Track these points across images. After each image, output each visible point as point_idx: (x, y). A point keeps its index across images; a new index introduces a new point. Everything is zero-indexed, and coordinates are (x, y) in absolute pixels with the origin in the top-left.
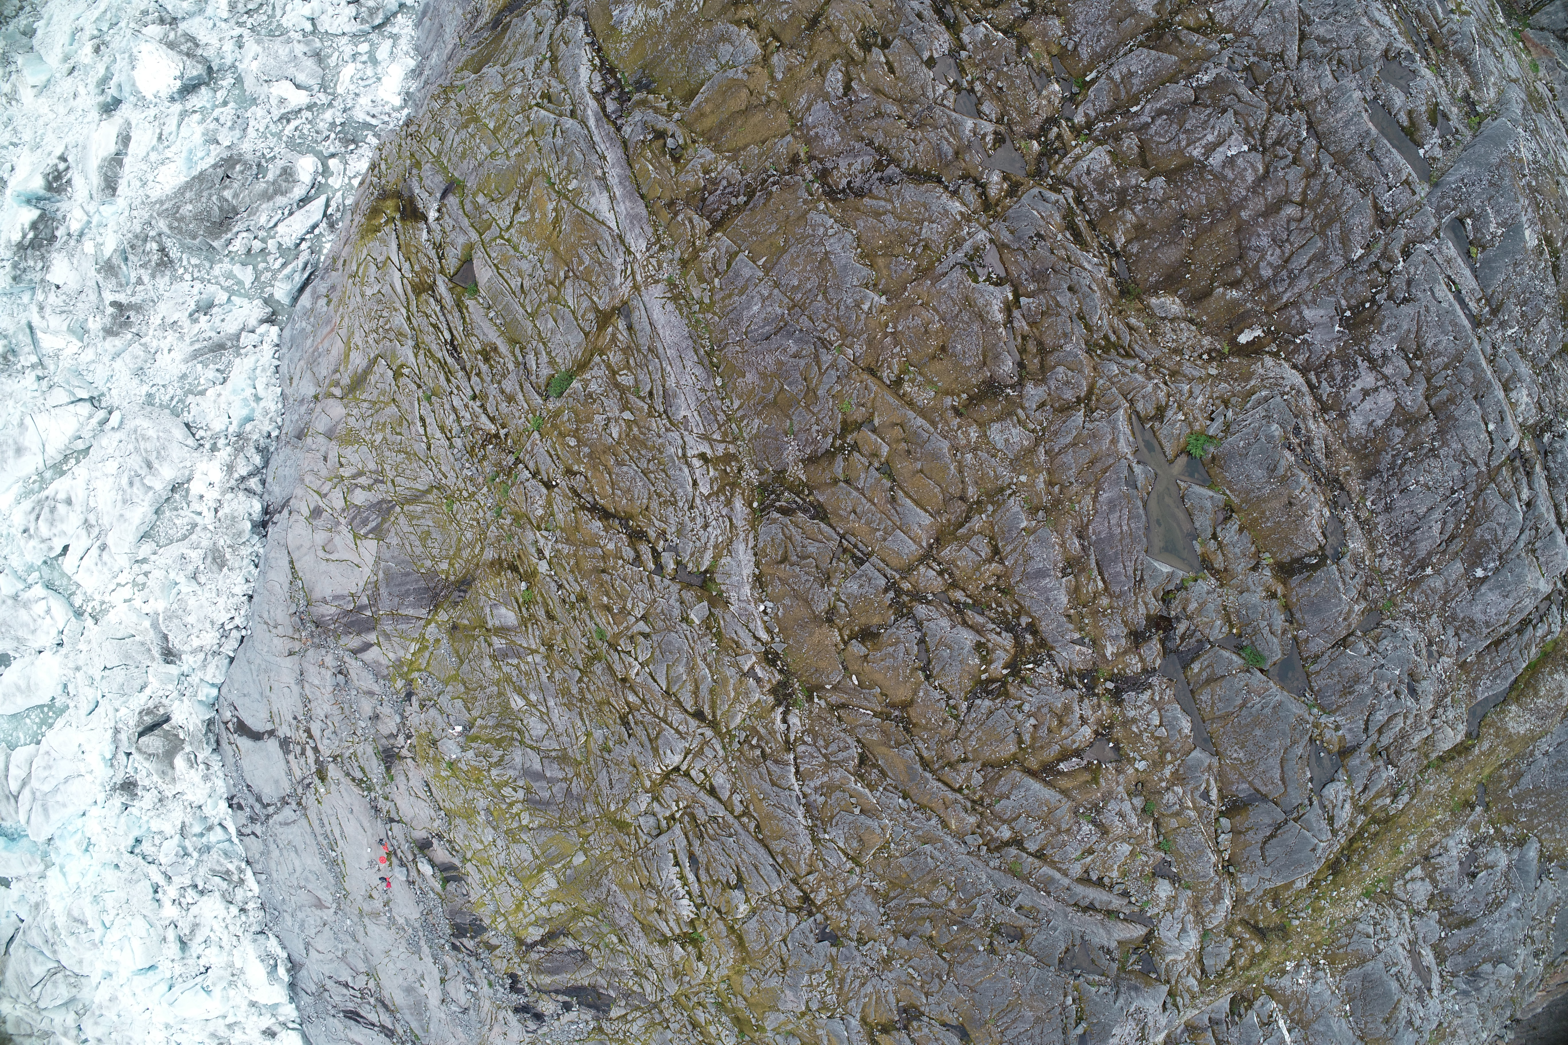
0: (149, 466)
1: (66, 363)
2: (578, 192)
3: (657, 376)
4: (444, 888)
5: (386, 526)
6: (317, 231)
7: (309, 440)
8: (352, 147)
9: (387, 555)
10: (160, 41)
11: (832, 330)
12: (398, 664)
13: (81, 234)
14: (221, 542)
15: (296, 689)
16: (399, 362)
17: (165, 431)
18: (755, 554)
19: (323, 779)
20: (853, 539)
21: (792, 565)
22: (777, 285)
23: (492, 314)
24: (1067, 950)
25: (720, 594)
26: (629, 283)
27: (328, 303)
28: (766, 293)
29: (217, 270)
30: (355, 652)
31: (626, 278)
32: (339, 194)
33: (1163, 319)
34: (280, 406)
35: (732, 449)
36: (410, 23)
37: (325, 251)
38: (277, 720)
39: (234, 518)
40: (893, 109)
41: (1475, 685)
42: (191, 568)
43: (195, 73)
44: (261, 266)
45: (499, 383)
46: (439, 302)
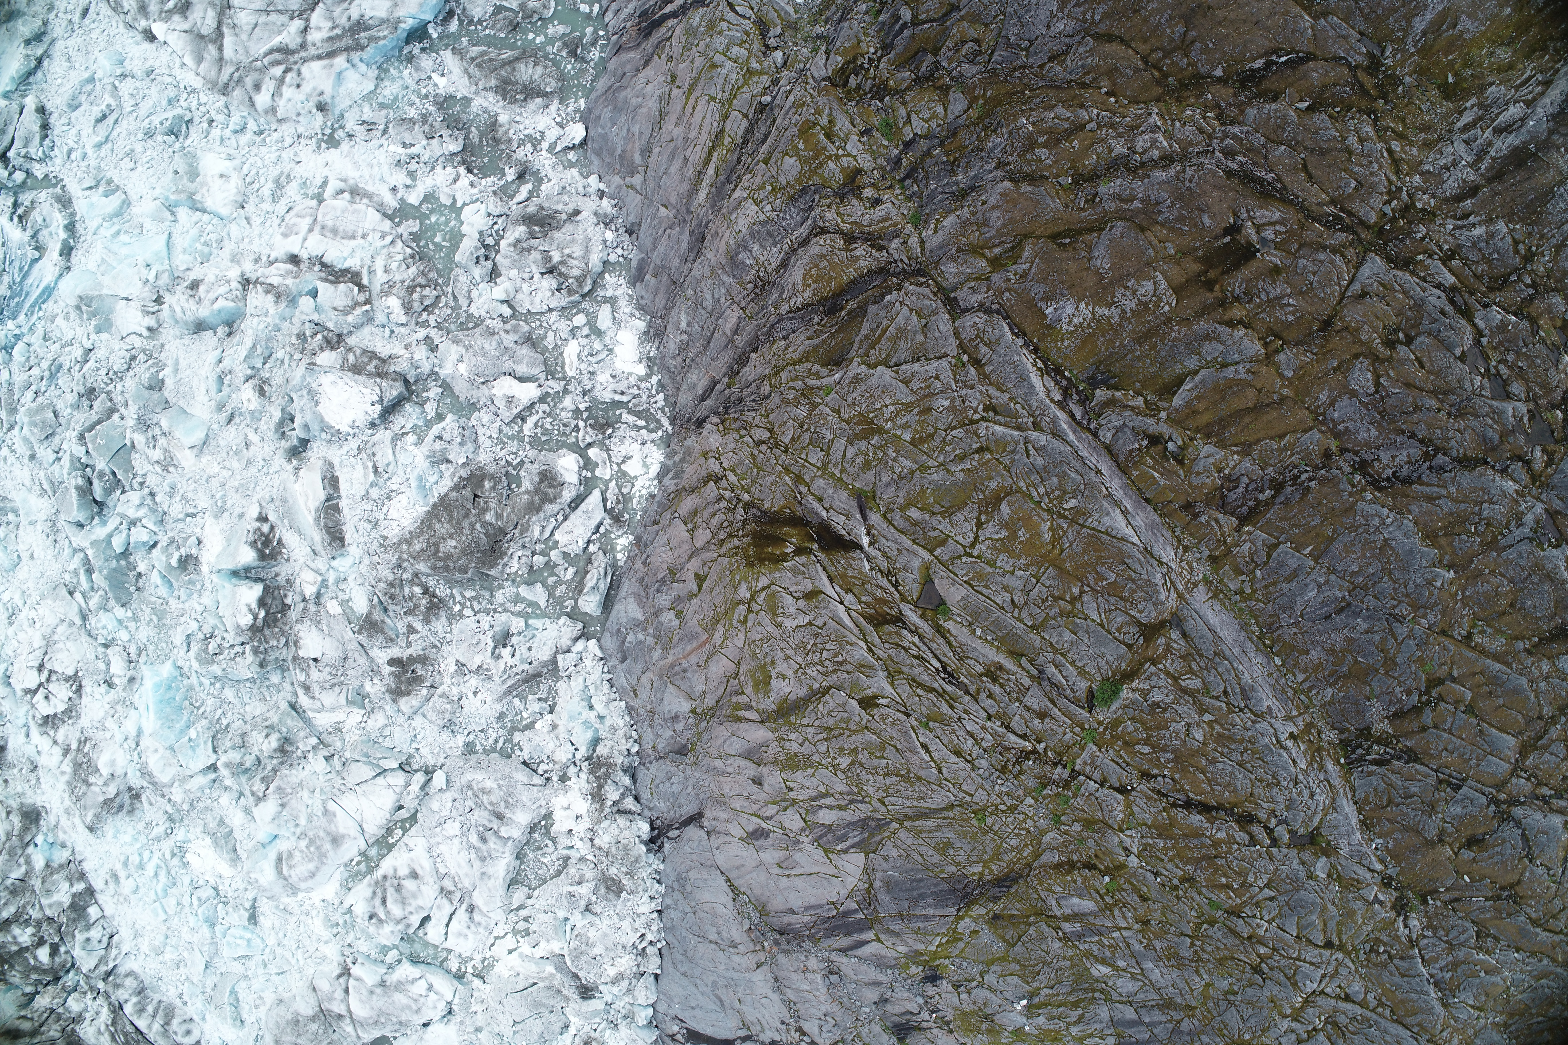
0: (500, 817)
2: (1081, 512)
3: (1229, 676)
5: (877, 840)
6: (602, 530)
7: (717, 762)
8: (610, 431)
9: (883, 865)
10: (342, 368)
11: (1403, 606)
12: (914, 955)
15: (775, 997)
16: (867, 693)
17: (504, 778)
18: (1356, 804)
20: (1447, 771)
21: (1397, 805)
22: (1331, 570)
23: (979, 632)
25: (1329, 845)
26: (1173, 595)
27: (679, 616)
28: (1322, 580)
29: (500, 596)
31: (1169, 592)
32: (613, 484)
34: (628, 718)
35: (1308, 719)
36: (622, 281)
38: (754, 1027)
40: (1433, 403)
42: (583, 903)
43: (395, 393)
44: (551, 580)
45: (1018, 700)
46: (915, 632)
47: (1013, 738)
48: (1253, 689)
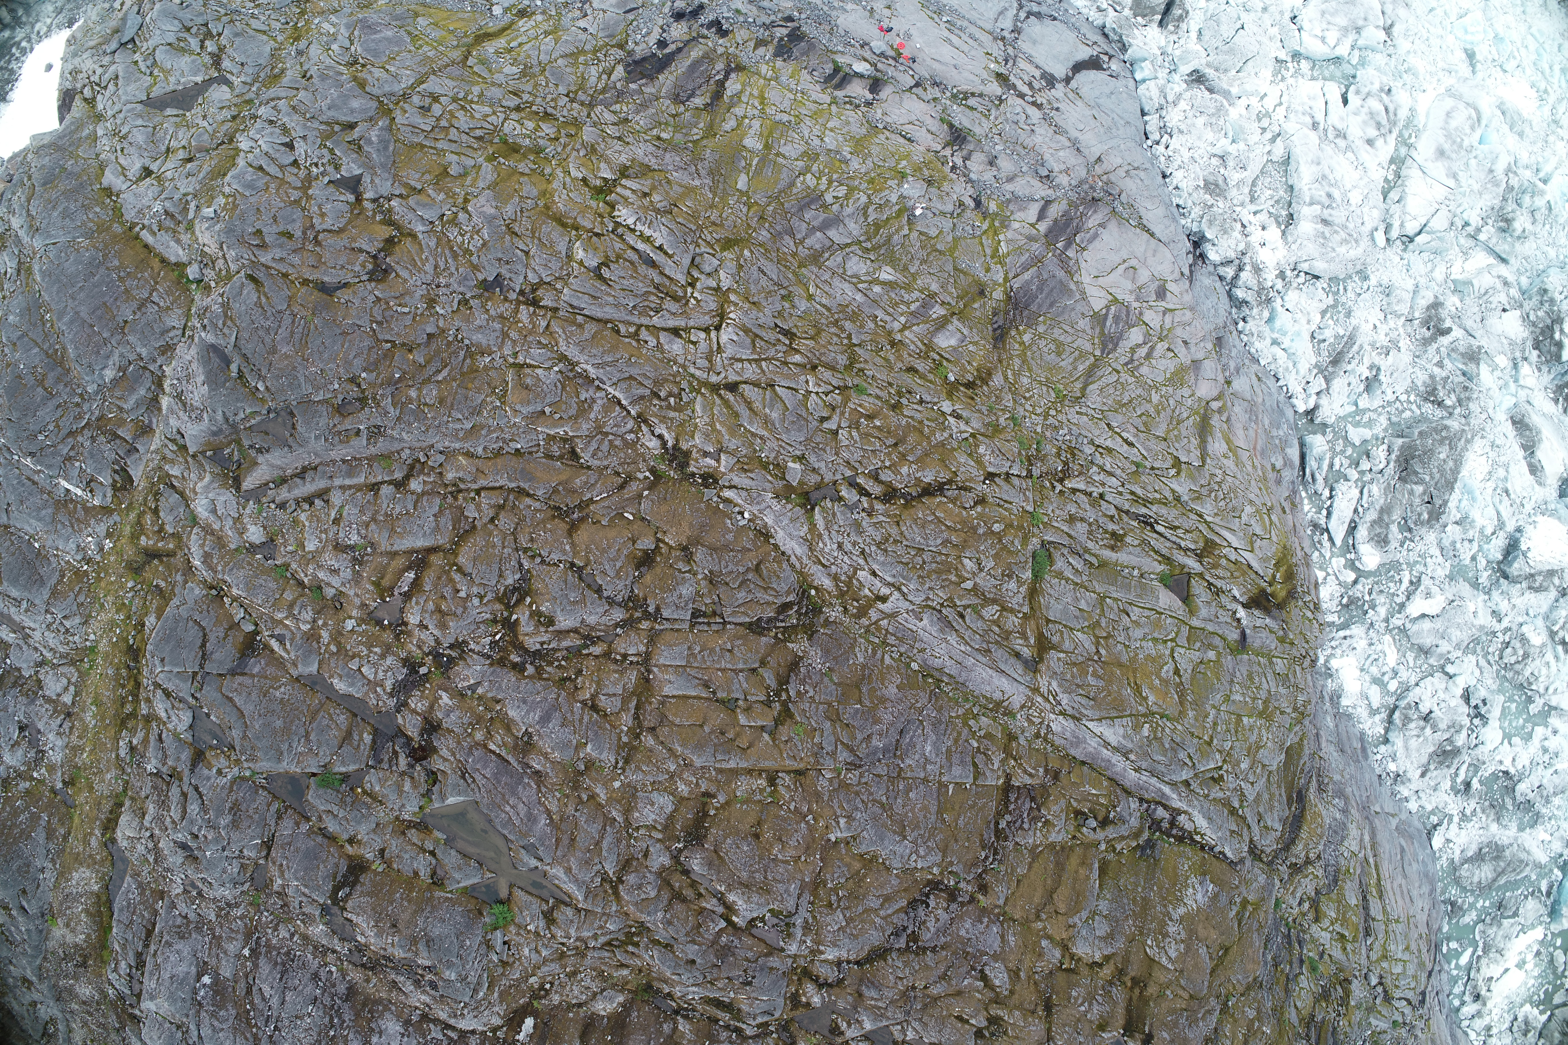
0: (1325, 222)
1: (1454, 253)
2: (1137, 728)
3: (967, 634)
4: (834, 62)
5: (1097, 330)
6: (1324, 512)
7: (1210, 346)
9: (1079, 307)
11: (855, 781)
12: (1005, 224)
13: (1515, 366)
14: (1221, 204)
15: (1074, 134)
16: (1183, 474)
18: (783, 553)
19: (999, 76)
20: (715, 627)
21: (748, 570)
22: (926, 781)
23: (1136, 572)
24: (294, 427)
25: (788, 499)
26: (1044, 689)
27: (1273, 467)
28: (929, 767)
30: (1048, 203)
31: (1049, 691)
33: (603, 991)
35: (864, 621)
37: (1306, 501)
38: (1071, 95)
39: (1225, 232)
41: (140, 885)
44: (1349, 451)
45: (1090, 524)
46: (1186, 550)
47: (1082, 486)
48: (941, 630)
